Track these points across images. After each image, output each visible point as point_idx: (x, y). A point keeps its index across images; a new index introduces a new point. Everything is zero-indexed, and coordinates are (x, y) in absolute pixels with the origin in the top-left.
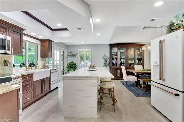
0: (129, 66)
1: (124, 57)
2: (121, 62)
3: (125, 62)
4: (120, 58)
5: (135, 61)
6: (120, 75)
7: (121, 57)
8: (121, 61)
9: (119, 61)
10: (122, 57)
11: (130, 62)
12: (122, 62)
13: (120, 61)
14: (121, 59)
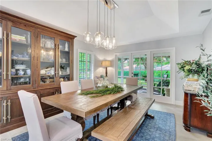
0: (42, 83)
1: (26, 58)
2: (17, 74)
3: (29, 72)
4: (12, 60)
5: (55, 71)
6: (11, 116)
7: (15, 58)
8: (17, 70)
9: (7, 71)
10: (20, 58)
11: (43, 72)
12: (21, 73)
13: (14, 70)
14: (14, 63)
